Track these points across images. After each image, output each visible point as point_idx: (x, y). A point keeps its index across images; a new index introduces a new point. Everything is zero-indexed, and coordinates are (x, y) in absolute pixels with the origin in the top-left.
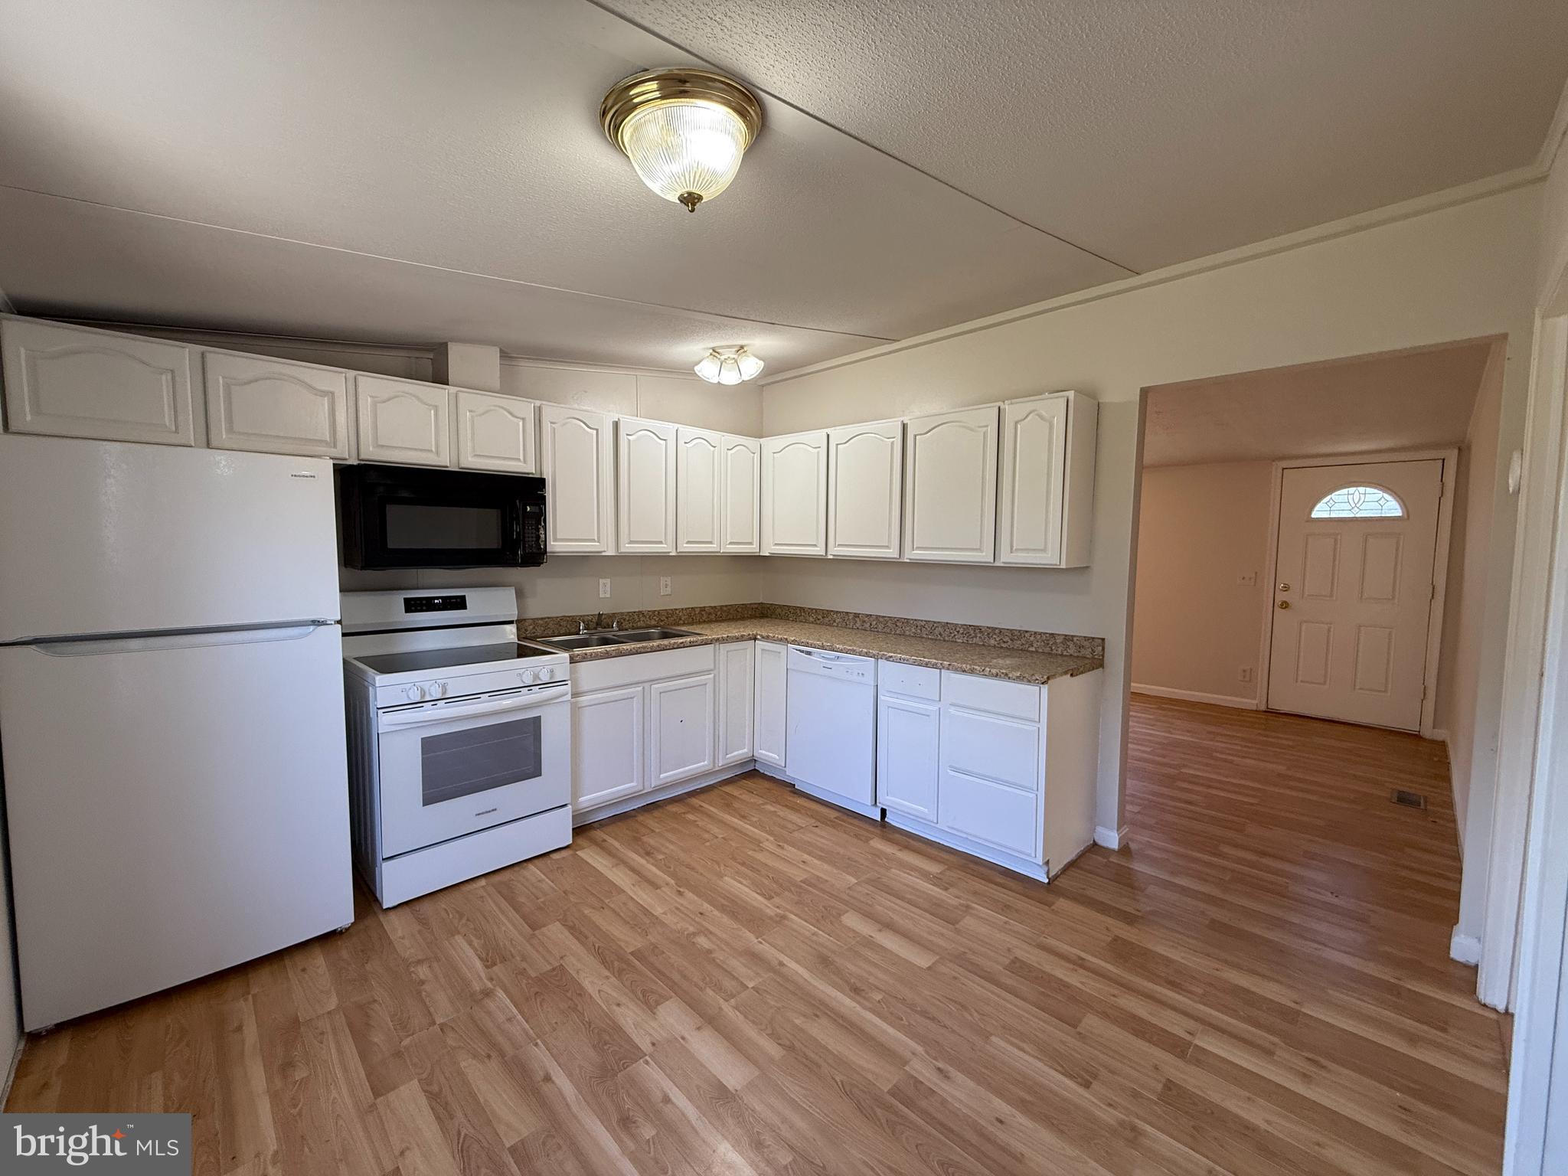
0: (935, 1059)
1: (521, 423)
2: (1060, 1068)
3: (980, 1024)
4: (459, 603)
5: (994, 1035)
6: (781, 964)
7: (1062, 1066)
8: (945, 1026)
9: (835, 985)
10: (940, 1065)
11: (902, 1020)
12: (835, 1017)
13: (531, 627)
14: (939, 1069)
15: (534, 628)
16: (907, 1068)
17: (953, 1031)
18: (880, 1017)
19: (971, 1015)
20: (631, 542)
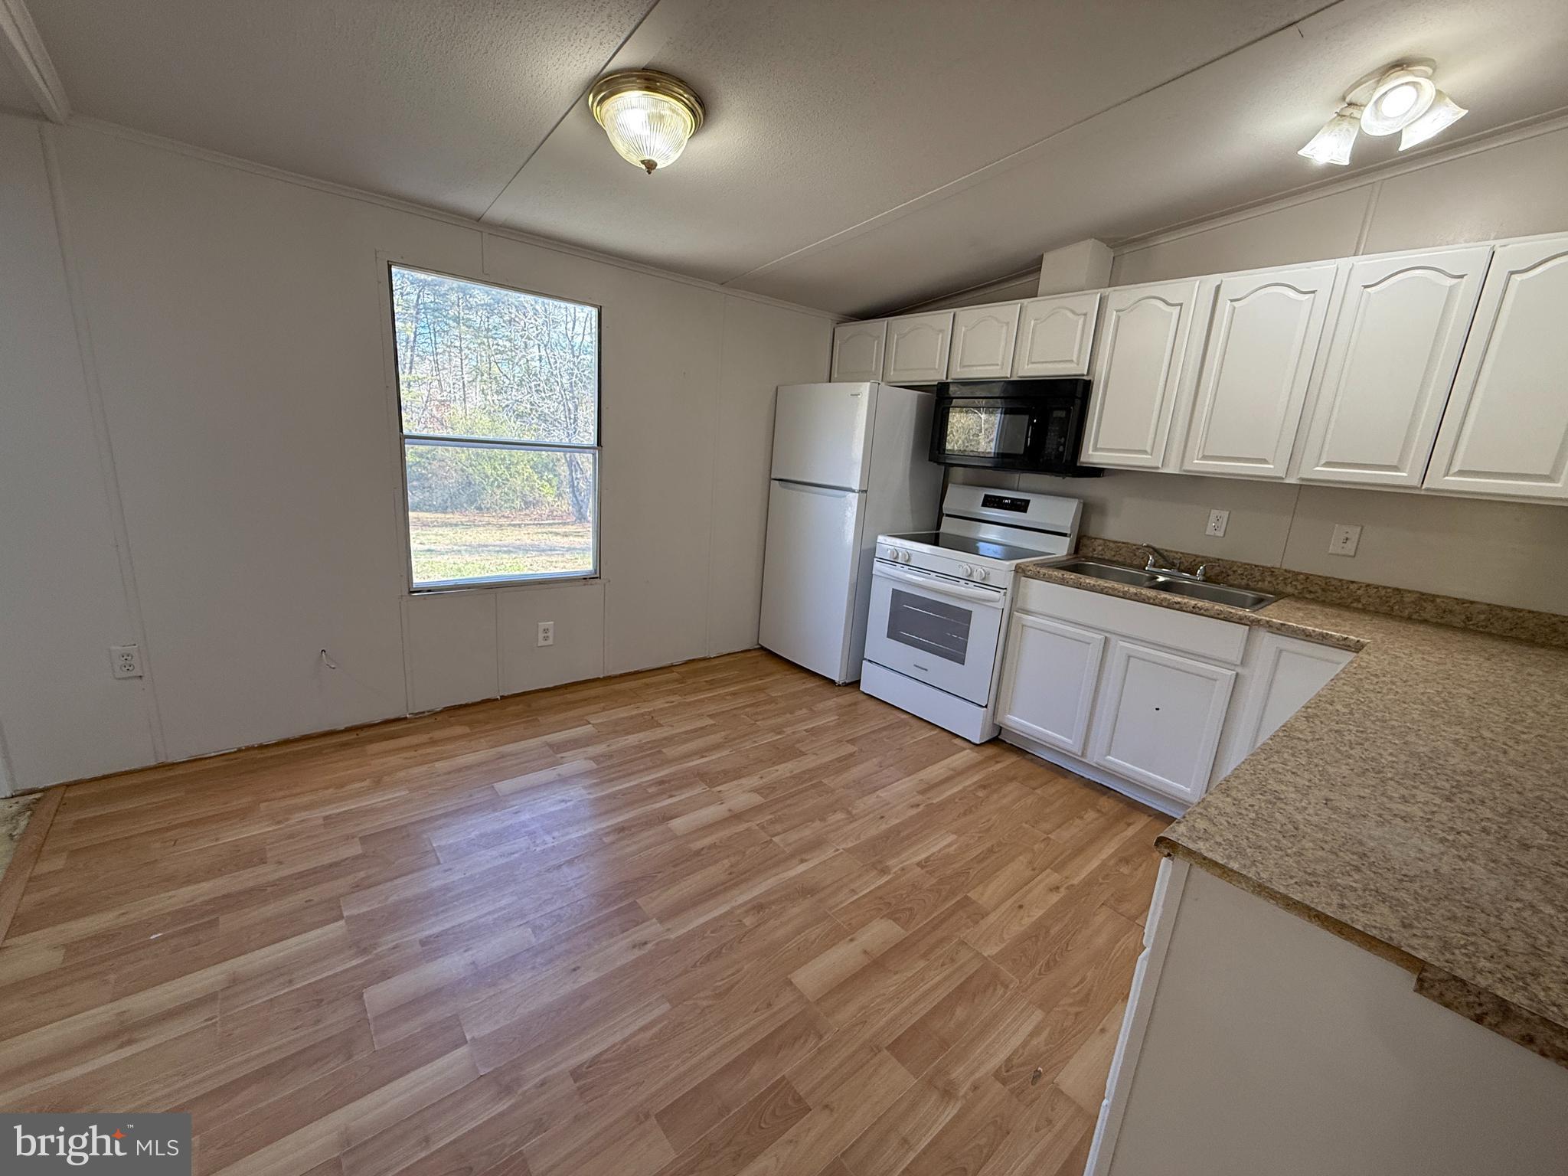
0: (657, 944)
1: (1081, 322)
2: (605, 1056)
3: (691, 1002)
4: (1021, 506)
5: (671, 1010)
6: (802, 861)
7: (607, 1061)
8: (694, 966)
9: (768, 893)
10: (649, 946)
11: (712, 932)
12: (727, 884)
13: (1100, 548)
14: (646, 943)
15: (1103, 550)
16: (654, 920)
17: (686, 972)
18: (720, 916)
19: (706, 998)
20: (1205, 457)
